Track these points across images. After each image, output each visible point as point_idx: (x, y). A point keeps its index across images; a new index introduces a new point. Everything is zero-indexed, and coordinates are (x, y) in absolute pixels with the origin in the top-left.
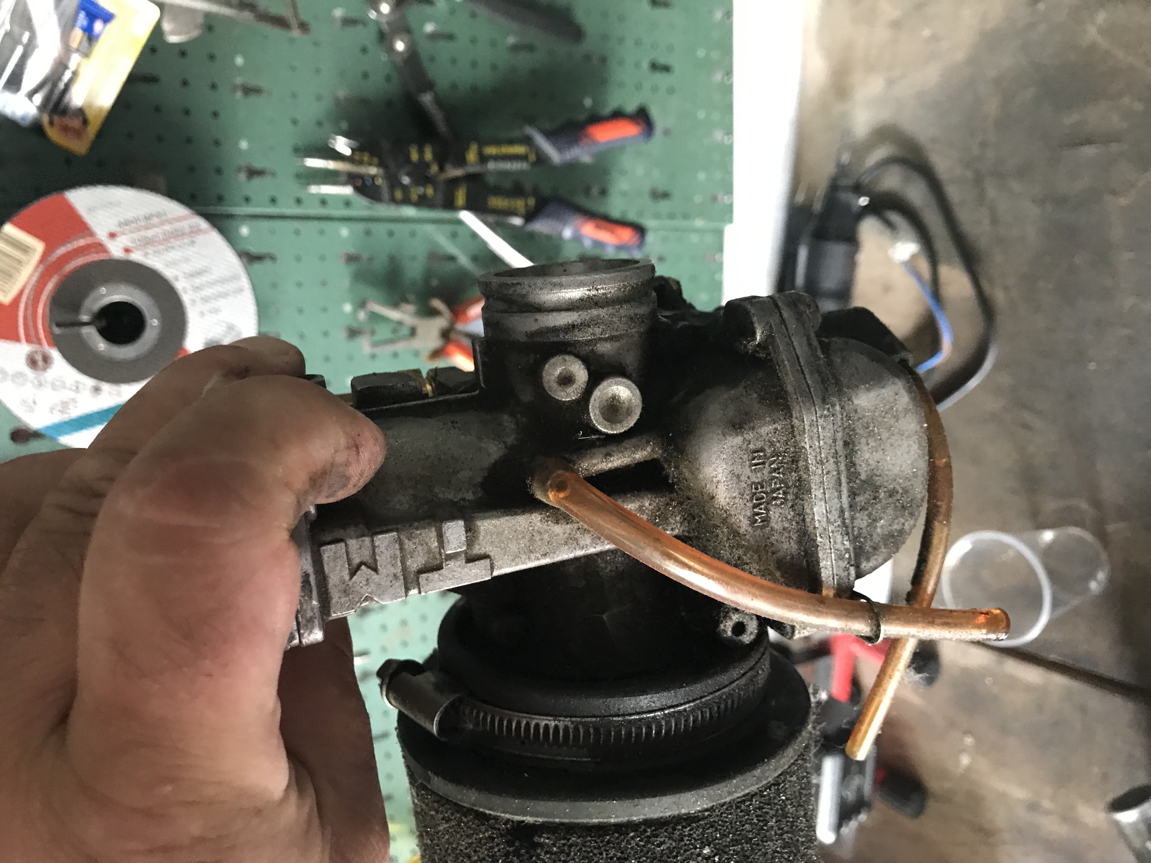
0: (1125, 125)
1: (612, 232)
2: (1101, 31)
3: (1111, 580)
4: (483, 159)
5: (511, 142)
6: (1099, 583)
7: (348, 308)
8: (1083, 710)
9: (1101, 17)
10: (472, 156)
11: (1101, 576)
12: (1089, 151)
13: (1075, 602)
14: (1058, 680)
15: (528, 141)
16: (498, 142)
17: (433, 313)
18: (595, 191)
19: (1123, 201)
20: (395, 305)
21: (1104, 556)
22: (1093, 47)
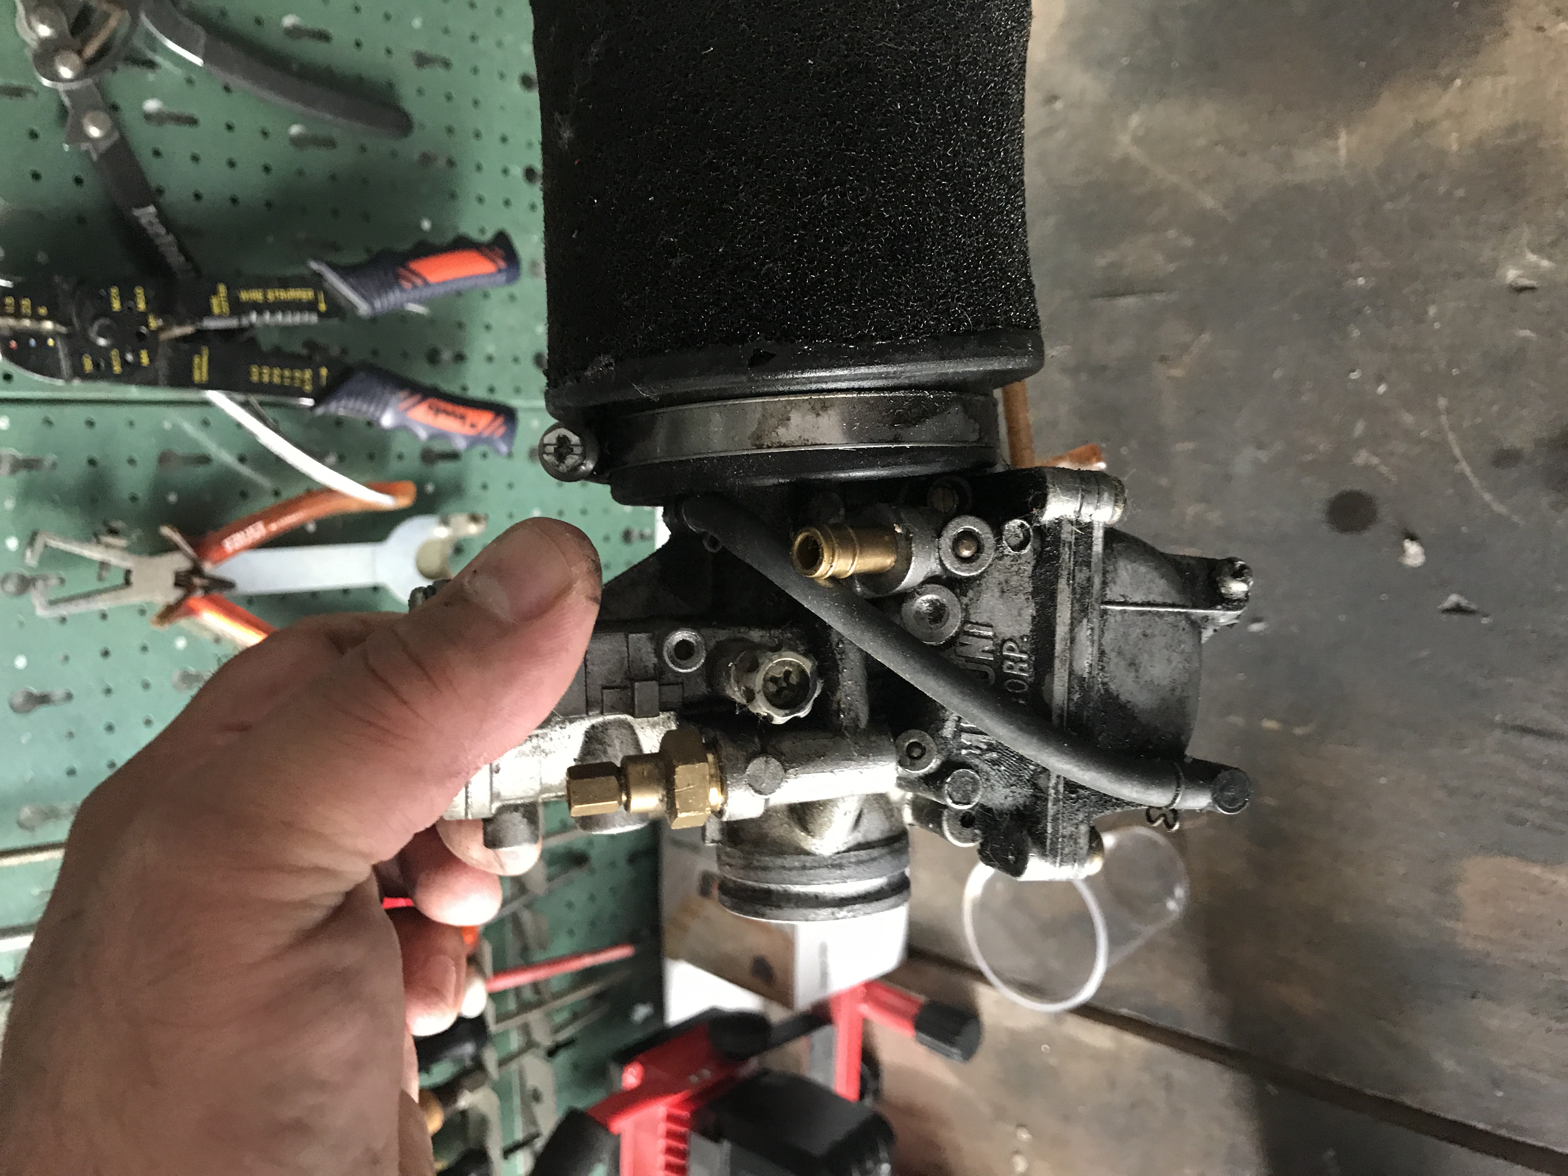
0: (1172, 267)
1: (462, 418)
2: (1137, 141)
3: (1192, 897)
4: (238, 308)
5: (285, 284)
6: (1178, 901)
7: (12, 543)
8: (1168, 1083)
9: (1135, 120)
10: (219, 303)
11: (1179, 892)
12: (1129, 302)
13: (1149, 931)
14: (1134, 1042)
15: (316, 282)
16: (263, 284)
17: (167, 547)
18: (446, 355)
19: (1177, 372)
20: (94, 537)
21: (1181, 865)
22: (1126, 161)
